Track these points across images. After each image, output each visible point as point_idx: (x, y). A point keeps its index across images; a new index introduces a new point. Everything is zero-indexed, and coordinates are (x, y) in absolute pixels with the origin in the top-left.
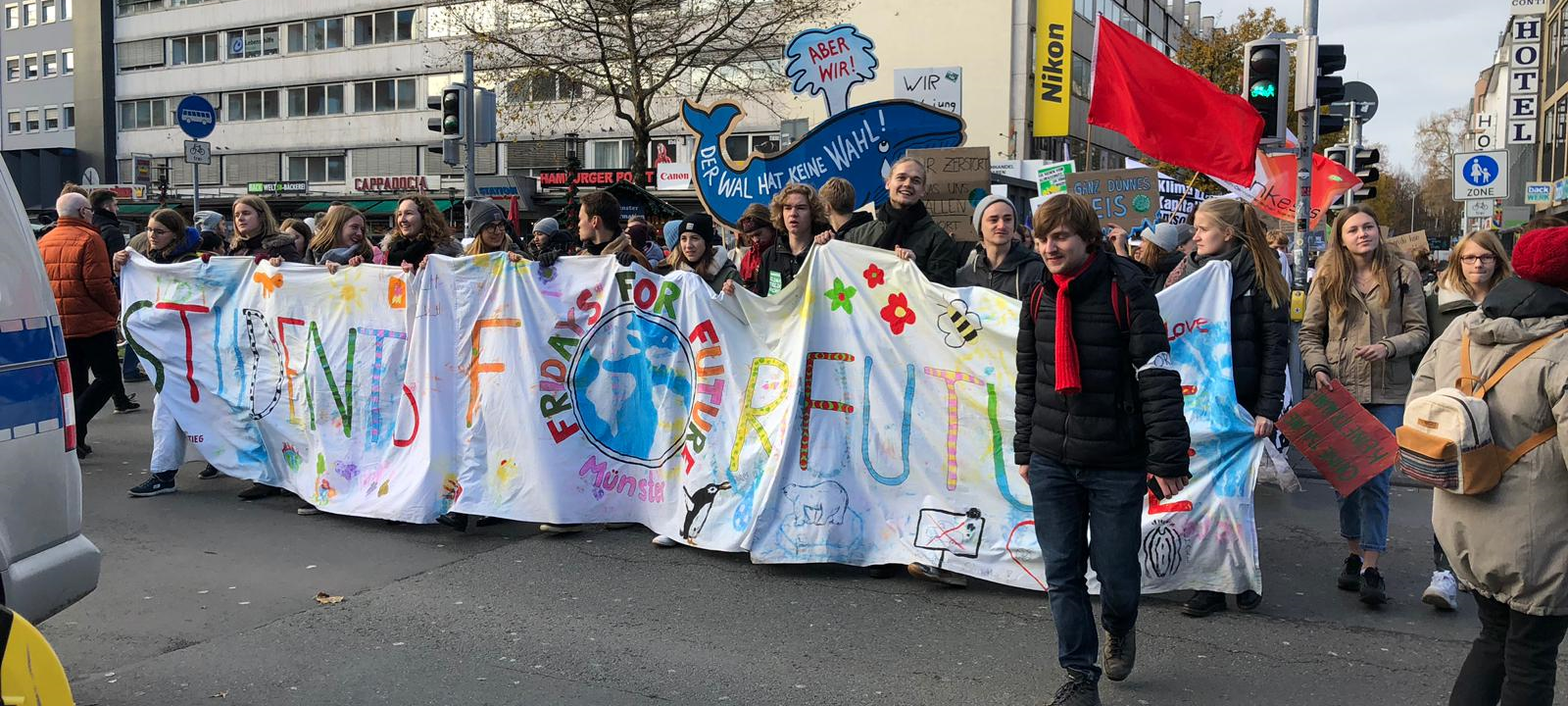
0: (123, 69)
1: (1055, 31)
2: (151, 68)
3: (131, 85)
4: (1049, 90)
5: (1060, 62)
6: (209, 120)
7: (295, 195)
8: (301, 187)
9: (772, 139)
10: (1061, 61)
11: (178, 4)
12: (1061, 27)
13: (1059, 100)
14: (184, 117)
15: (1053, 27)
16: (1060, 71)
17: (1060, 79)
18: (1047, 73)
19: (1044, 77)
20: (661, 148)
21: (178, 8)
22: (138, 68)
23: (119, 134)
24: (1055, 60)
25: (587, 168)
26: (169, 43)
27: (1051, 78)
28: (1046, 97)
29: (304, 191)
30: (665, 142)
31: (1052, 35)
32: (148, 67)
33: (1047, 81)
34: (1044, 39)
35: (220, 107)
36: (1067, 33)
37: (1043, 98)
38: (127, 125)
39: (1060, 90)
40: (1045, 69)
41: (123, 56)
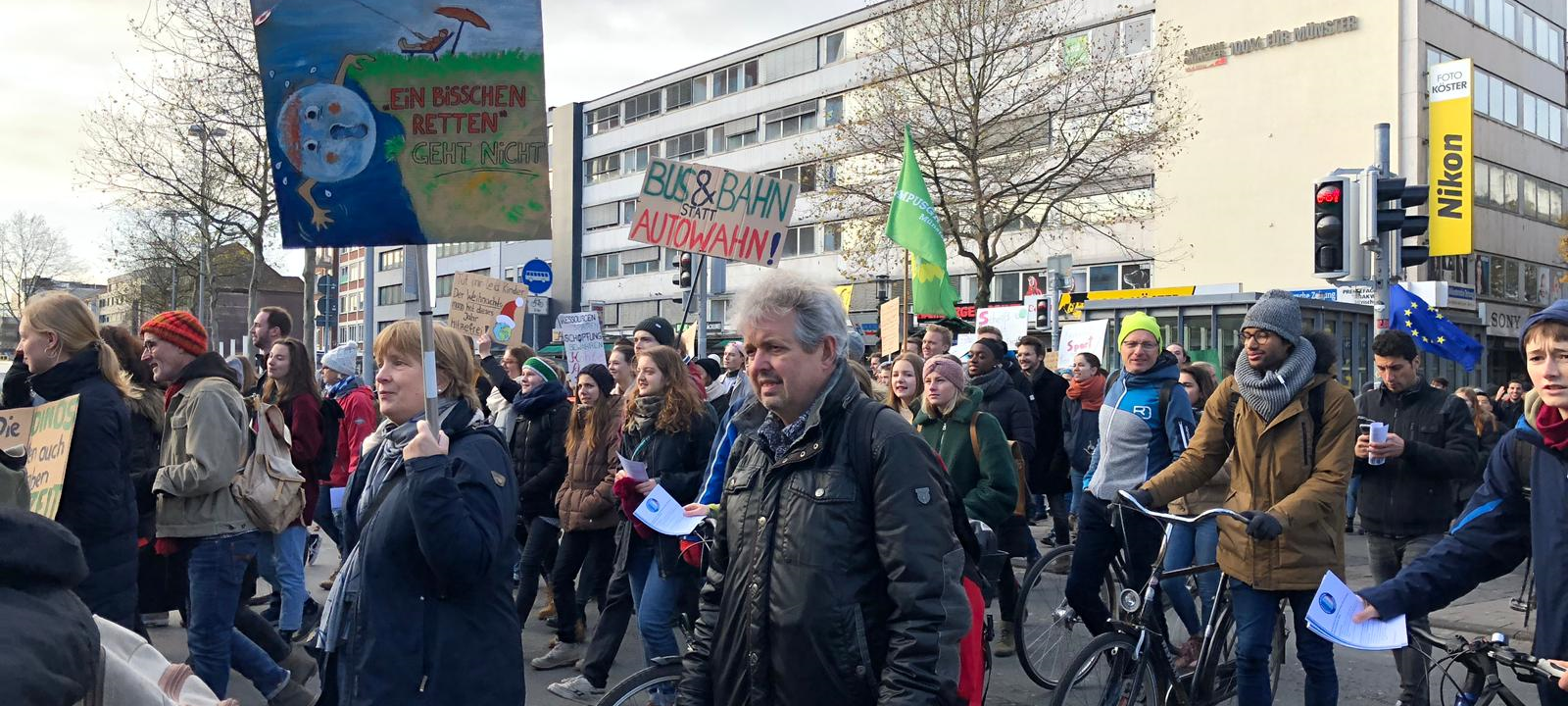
0: (588, 229)
1: (1452, 143)
2: (609, 228)
3: (594, 243)
4: (1445, 205)
5: (1459, 175)
6: (548, 279)
7: (713, 334)
8: (717, 326)
9: (1144, 267)
10: (1461, 173)
11: (630, 172)
12: (1459, 138)
13: (1459, 215)
14: (527, 277)
15: (1448, 138)
16: (1459, 185)
17: (1459, 193)
18: (1444, 188)
19: (1440, 192)
20: (1032, 280)
21: (630, 176)
22: (599, 227)
23: (583, 285)
24: (1453, 173)
25: (963, 302)
26: (623, 205)
27: (1448, 192)
28: (1441, 213)
29: (720, 331)
30: (1036, 275)
31: (1448, 147)
32: (606, 226)
33: (1443, 196)
34: (1438, 151)
35: (659, 258)
36: (1466, 144)
37: (1439, 215)
38: (589, 277)
39: (1461, 205)
40: (1441, 183)
41: (589, 219)
